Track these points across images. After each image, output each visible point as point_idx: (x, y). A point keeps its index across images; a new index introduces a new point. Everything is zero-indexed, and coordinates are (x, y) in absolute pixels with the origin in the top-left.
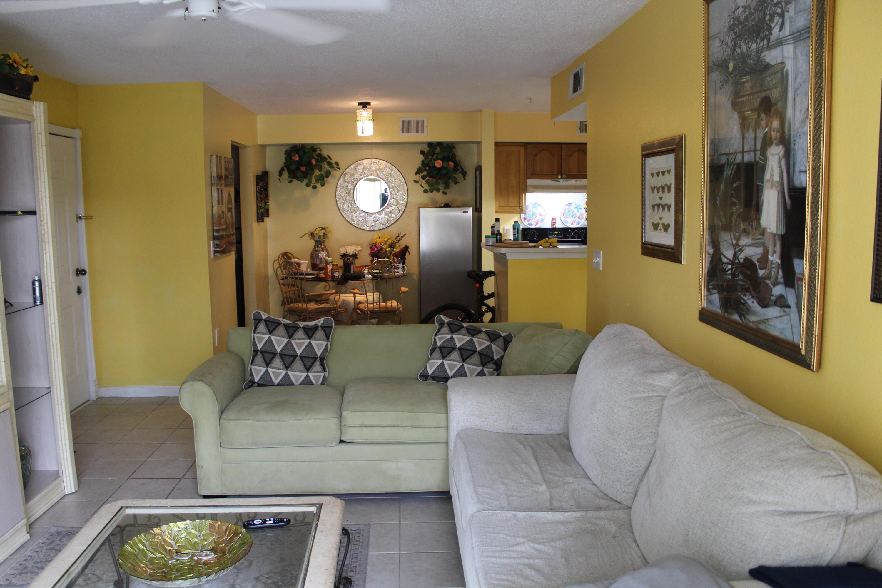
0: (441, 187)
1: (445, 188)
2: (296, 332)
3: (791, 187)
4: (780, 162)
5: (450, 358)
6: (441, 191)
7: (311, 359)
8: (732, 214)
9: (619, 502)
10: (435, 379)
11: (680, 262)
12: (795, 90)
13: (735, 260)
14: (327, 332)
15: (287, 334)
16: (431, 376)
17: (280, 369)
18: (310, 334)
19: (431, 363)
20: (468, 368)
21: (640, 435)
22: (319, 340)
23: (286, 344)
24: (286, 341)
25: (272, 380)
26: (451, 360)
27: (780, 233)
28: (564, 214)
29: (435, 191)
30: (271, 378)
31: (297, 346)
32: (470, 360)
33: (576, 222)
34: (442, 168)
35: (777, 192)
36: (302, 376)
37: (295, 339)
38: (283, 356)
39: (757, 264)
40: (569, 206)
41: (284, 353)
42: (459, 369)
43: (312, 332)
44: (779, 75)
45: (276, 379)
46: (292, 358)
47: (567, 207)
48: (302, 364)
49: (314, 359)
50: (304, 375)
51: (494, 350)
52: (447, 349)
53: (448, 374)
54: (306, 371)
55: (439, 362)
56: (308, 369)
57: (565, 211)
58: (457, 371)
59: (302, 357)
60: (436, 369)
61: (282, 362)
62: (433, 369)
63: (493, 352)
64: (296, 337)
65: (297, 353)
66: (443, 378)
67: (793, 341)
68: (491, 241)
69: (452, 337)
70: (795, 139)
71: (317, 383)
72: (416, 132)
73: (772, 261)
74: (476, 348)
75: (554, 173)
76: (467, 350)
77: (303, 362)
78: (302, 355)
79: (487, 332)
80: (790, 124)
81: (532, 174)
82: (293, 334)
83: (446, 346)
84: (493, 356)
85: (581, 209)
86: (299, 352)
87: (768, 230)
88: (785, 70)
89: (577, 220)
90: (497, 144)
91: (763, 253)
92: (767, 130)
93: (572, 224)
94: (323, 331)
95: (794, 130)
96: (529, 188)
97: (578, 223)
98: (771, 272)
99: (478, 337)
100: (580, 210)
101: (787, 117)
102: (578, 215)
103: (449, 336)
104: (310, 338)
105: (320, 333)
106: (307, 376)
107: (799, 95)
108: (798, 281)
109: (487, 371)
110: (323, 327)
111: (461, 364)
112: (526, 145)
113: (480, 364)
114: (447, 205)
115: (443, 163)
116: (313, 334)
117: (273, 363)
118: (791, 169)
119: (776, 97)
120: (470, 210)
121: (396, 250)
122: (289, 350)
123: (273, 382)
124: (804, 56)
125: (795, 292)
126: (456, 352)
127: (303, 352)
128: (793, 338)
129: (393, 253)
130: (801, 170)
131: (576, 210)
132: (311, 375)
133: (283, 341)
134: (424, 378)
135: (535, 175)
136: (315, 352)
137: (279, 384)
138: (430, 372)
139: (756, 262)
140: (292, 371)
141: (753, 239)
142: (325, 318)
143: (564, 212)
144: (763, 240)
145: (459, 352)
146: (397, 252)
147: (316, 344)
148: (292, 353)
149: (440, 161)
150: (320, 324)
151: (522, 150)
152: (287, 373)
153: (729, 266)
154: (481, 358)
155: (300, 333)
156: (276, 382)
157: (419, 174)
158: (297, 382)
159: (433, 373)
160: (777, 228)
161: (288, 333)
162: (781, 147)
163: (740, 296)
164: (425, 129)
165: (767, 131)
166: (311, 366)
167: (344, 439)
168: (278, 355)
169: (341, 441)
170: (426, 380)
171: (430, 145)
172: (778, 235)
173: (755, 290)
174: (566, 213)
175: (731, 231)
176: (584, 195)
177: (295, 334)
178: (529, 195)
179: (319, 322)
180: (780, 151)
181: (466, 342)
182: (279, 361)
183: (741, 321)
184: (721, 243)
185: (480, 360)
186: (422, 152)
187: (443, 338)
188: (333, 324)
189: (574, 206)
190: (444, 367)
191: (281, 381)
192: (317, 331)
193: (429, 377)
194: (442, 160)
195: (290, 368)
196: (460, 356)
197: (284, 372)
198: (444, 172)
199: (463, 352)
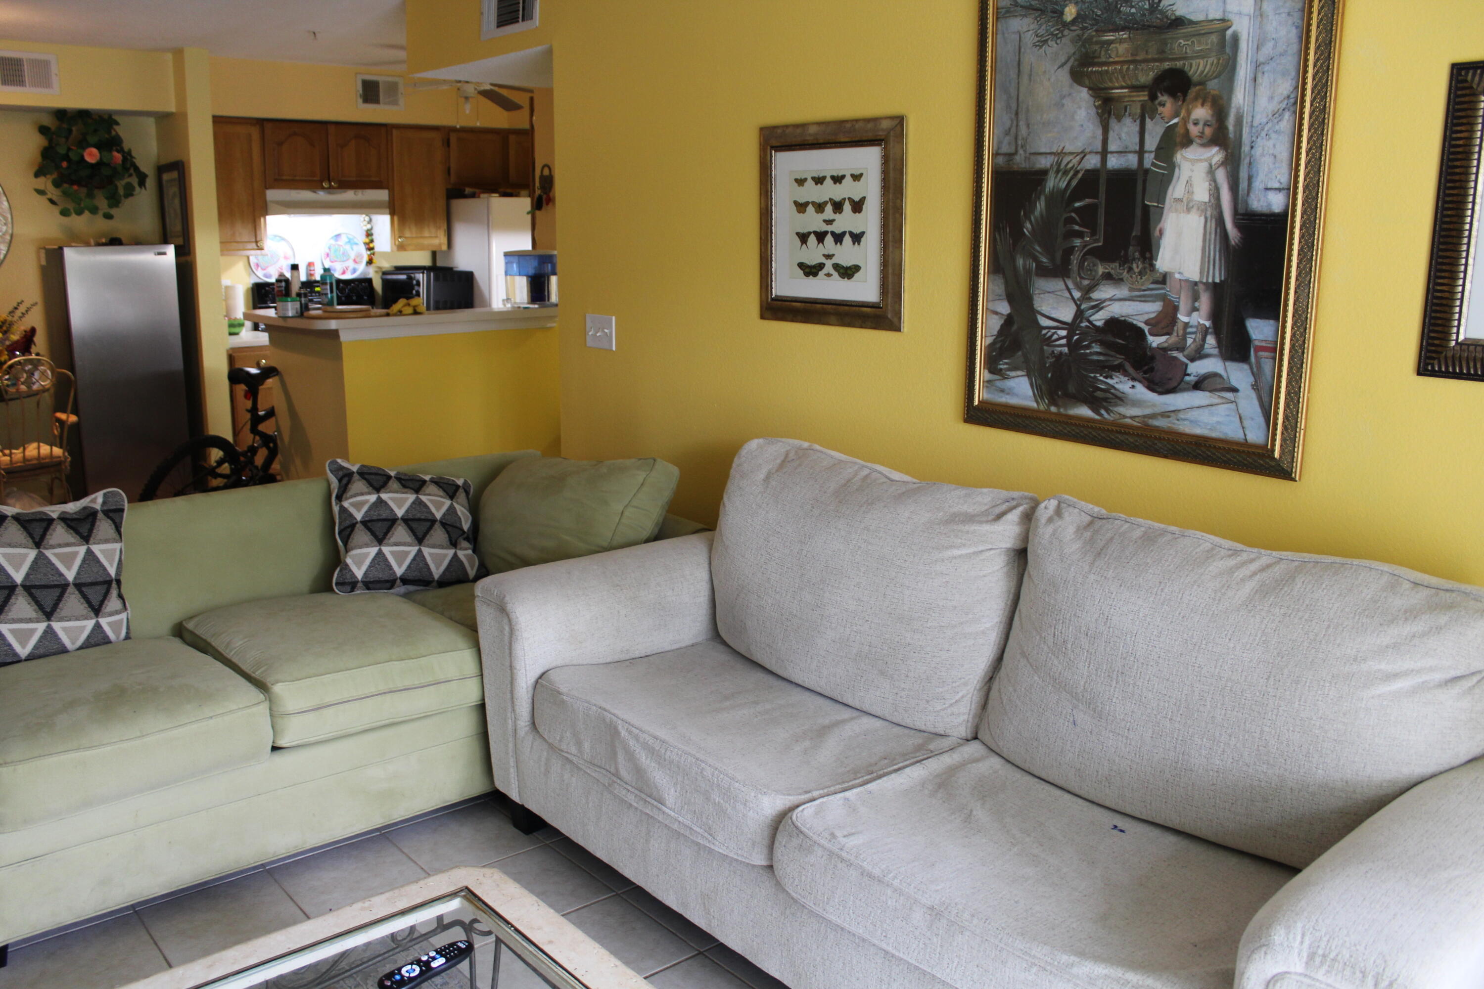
0: (102, 202)
1: (111, 206)
2: (50, 531)
3: (1241, 210)
4: (1211, 172)
5: (392, 540)
6: (101, 213)
7: (98, 587)
8: (1070, 251)
9: (942, 733)
10: (370, 585)
11: (898, 329)
12: (1258, 66)
13: (1081, 322)
14: (117, 521)
15: (29, 539)
16: (362, 582)
17: (30, 621)
18: (84, 530)
19: (356, 555)
20: (431, 554)
21: (971, 616)
22: (107, 541)
23: (35, 562)
24: (32, 554)
25: (13, 650)
26: (396, 544)
27: (1210, 280)
28: (328, 255)
29: (87, 213)
30: (10, 645)
31: (62, 562)
32: (429, 540)
33: (351, 268)
34: (100, 164)
35: (1202, 219)
36: (84, 627)
37: (53, 547)
38: (33, 591)
39: (1146, 329)
40: (336, 240)
41: (33, 583)
42: (414, 559)
43: (88, 526)
44: (1214, 38)
45: (24, 647)
46: (57, 592)
47: (333, 242)
48: (82, 600)
49: (105, 586)
50: (90, 624)
51: (459, 513)
52: (380, 524)
53: (394, 572)
54: (92, 614)
55: (373, 551)
56: (97, 611)
57: (330, 249)
58: (411, 563)
59: (79, 586)
60: (370, 567)
61: (33, 603)
62: (364, 568)
63: (460, 518)
64: (52, 542)
65: (66, 579)
66: (387, 581)
67: (1246, 440)
68: (292, 309)
69: (379, 498)
70: (1254, 139)
71: (118, 637)
72: (35, 84)
73: (1186, 325)
74: (433, 515)
75: (315, 179)
76: (419, 520)
77: (85, 597)
78: (78, 581)
79: (433, 481)
80: (1242, 116)
81: (276, 180)
82: (43, 536)
83: (375, 518)
84: (461, 524)
85: (356, 244)
86: (70, 575)
87: (1177, 276)
88: (1229, 32)
89: (351, 264)
90: (218, 121)
91: (1161, 312)
92: (1175, 121)
93: (344, 273)
94: (109, 521)
95: (1252, 126)
96: (271, 206)
97: (354, 271)
98: (1184, 339)
99: (427, 492)
100: (355, 247)
101: (1233, 105)
102: (352, 255)
103: (373, 498)
104: (86, 539)
105: (104, 527)
106: (98, 626)
107: (1266, 75)
108: (1256, 351)
109: (464, 555)
110: (107, 513)
111: (417, 548)
112: (261, 123)
113: (448, 543)
114: (115, 242)
115: (100, 153)
116: (91, 531)
117: (10, 610)
118: (1243, 185)
119: (1202, 72)
120: (171, 250)
121: (15, 337)
122: (45, 575)
123: (15, 654)
124: (1284, 15)
125: (1251, 369)
126: (400, 527)
127: (78, 573)
128: (1245, 435)
129: (8, 343)
130: (1269, 186)
131: (348, 247)
132: (104, 622)
133: (26, 555)
134: (348, 588)
135: (280, 182)
136: (105, 569)
137: (30, 658)
138: (359, 573)
139: (1142, 325)
140: (61, 620)
141: (1131, 290)
142: (105, 491)
143: (327, 251)
144: (1163, 291)
145: (406, 527)
146: (16, 342)
147: (102, 551)
148: (53, 580)
149: (94, 151)
150: (98, 506)
151: (255, 132)
152: (49, 627)
153: (1063, 333)
154: (448, 532)
155: (59, 533)
156: (23, 651)
157: (45, 175)
158: (73, 643)
159: (365, 574)
160: (1201, 273)
161: (31, 535)
162: (1215, 149)
163: (1095, 377)
164: (55, 80)
165: (1176, 124)
166: (102, 603)
167: (280, 743)
168: (19, 590)
169: (275, 749)
170: (352, 590)
171: (61, 114)
172: (1206, 284)
173: (1137, 366)
174: (332, 254)
175: (1069, 277)
176: (362, 219)
177: (48, 537)
178: (270, 219)
179: (94, 501)
180: (1213, 156)
181: (411, 506)
182: (26, 603)
183: (1097, 417)
184: (1035, 297)
185: (446, 535)
186: (43, 130)
187: (362, 503)
188: (123, 501)
189: (344, 239)
190: (386, 560)
191: (36, 647)
192: (98, 523)
193: (360, 585)
194: (98, 147)
195: (56, 615)
196: (411, 535)
197: (41, 627)
198: (106, 172)
199: (414, 525)
